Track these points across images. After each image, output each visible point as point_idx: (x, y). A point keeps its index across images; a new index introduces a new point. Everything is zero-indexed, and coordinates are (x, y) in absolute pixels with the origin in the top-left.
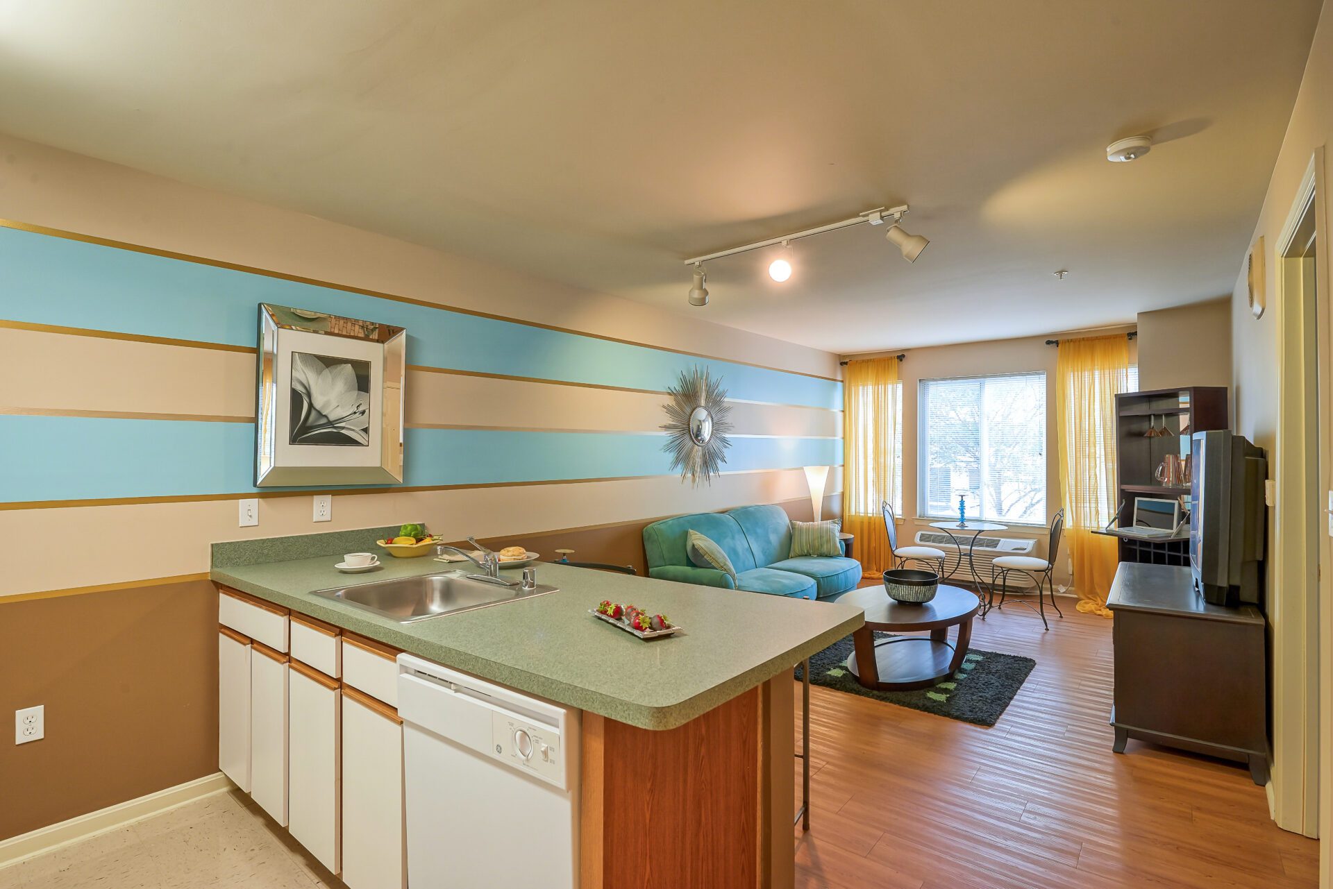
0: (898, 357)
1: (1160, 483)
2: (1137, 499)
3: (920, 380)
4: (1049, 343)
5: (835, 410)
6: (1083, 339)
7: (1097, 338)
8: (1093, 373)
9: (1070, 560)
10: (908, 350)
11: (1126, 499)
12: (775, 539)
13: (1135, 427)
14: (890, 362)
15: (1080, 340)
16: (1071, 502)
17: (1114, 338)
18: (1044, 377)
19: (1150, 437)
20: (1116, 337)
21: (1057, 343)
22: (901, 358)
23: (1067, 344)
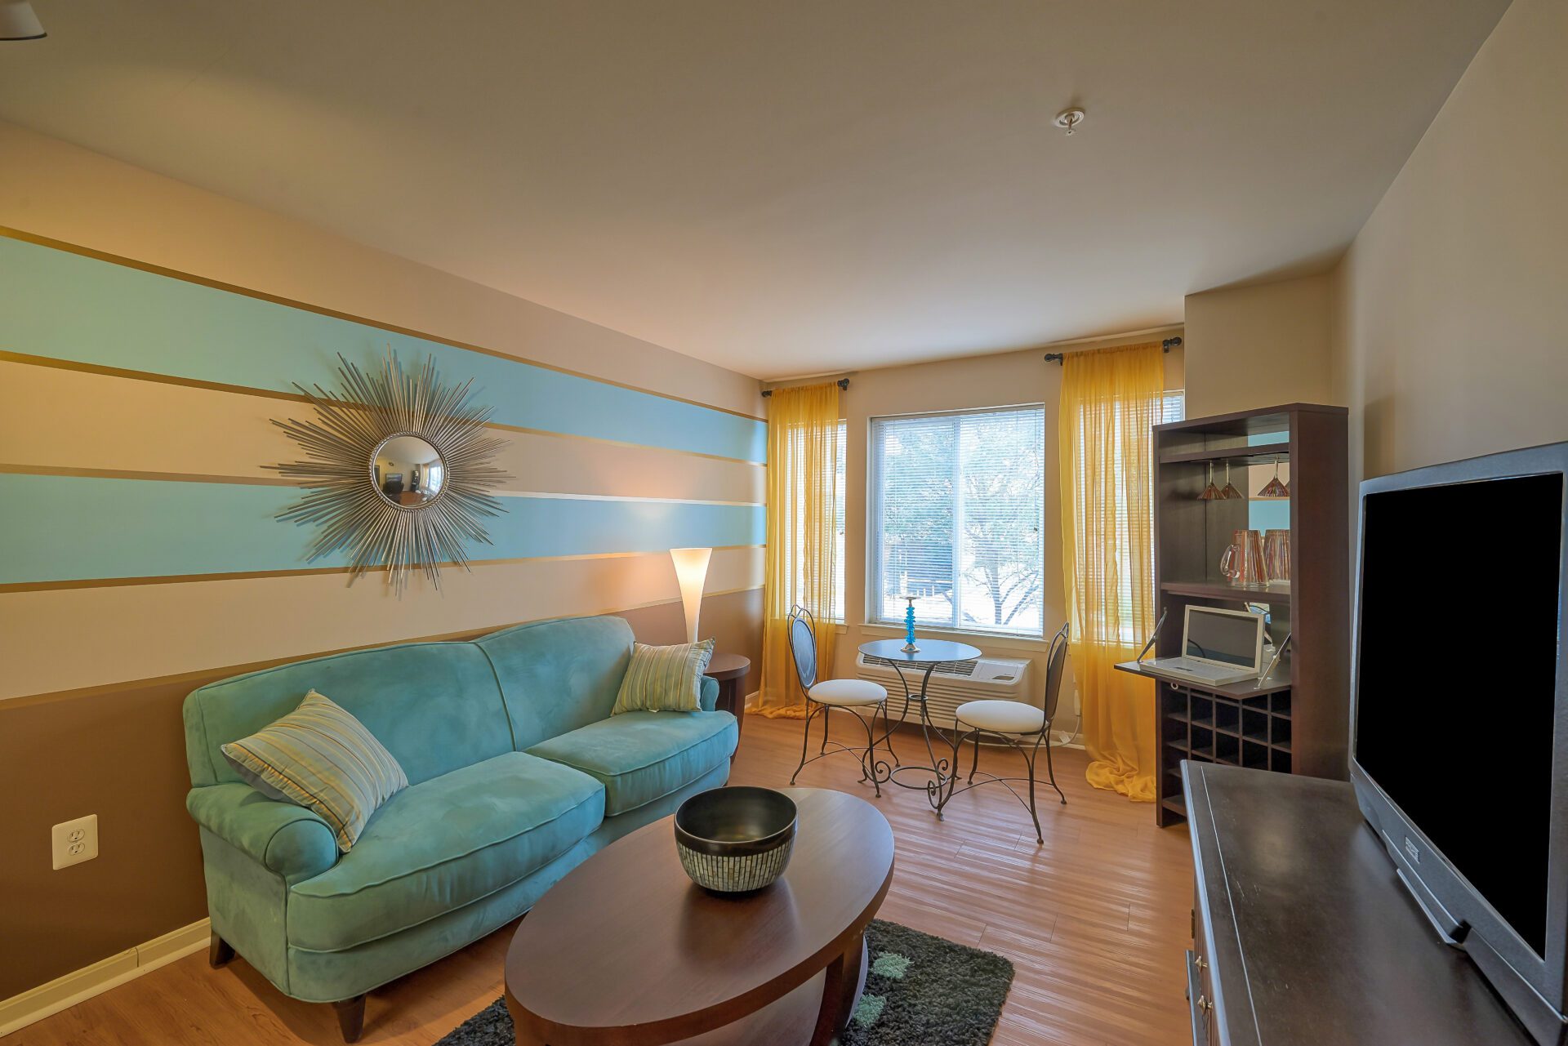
0: (840, 383)
1: (1226, 581)
2: (1188, 608)
3: (871, 419)
4: (1049, 357)
5: (754, 463)
6: (1099, 351)
7: (1120, 350)
8: (1112, 406)
9: (1076, 693)
10: (854, 373)
11: (1170, 606)
12: (579, 684)
13: (1183, 483)
14: (828, 389)
15: (1093, 353)
16: (1079, 603)
17: (1144, 348)
18: (1041, 415)
19: (1205, 501)
20: (1145, 346)
21: (1061, 357)
22: (844, 384)
23: (1075, 359)
